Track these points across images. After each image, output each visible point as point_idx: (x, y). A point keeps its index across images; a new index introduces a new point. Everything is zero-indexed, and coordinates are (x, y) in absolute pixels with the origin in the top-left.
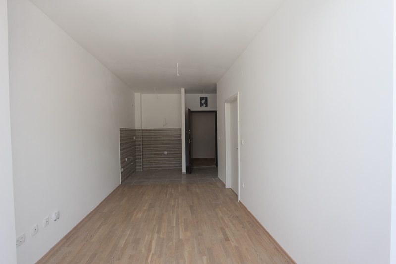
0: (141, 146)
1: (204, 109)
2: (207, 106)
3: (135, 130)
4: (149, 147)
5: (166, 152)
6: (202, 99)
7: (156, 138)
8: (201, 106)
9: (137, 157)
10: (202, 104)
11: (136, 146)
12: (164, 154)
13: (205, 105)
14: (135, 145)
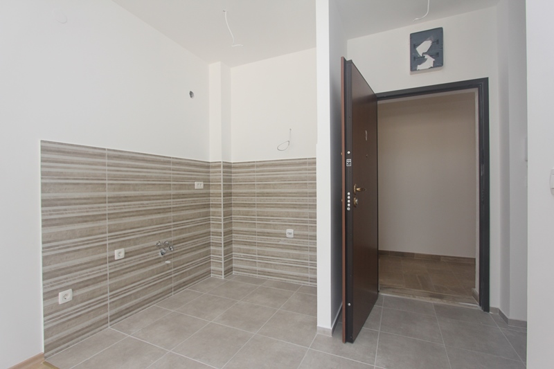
0: (222, 210)
1: (428, 77)
2: (439, 62)
3: (207, 166)
4: (247, 213)
5: (290, 232)
6: (416, 39)
7: (265, 186)
8: (413, 68)
9: (213, 239)
10: (416, 60)
11: (212, 210)
12: (284, 235)
13: (430, 61)
14: (208, 206)
